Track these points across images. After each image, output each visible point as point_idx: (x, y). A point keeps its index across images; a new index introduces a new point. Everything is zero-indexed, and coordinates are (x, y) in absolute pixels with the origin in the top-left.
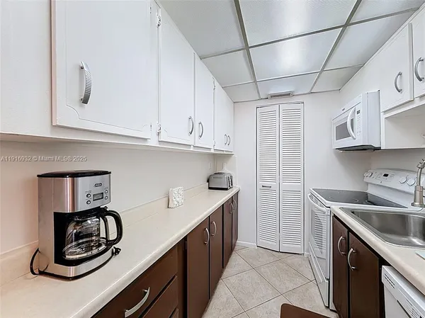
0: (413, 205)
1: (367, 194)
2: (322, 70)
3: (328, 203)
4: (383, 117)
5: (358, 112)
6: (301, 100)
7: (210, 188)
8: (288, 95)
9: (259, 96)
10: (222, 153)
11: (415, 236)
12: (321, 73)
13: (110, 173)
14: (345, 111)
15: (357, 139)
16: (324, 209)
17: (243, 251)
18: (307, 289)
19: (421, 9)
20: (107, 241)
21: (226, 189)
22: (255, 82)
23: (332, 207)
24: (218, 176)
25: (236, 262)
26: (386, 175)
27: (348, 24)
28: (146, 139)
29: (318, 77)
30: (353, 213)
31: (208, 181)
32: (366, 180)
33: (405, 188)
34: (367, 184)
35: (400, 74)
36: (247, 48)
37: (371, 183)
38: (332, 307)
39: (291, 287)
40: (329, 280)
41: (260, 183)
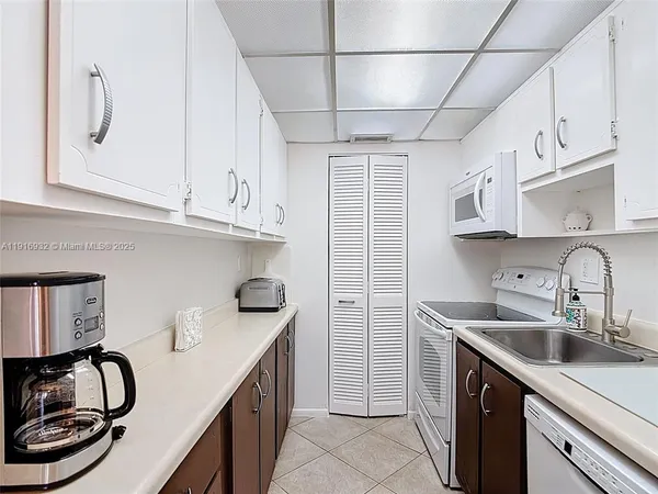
0: (554, 314)
1: (495, 305)
2: (441, 108)
3: (449, 322)
4: (520, 190)
5: (489, 181)
6: (404, 151)
7: (242, 310)
8: (384, 139)
9: (336, 136)
10: (269, 239)
11: (554, 358)
12: (438, 110)
13: (104, 277)
14: (469, 176)
15: (487, 222)
16: (444, 332)
17: (304, 427)
18: (417, 467)
19: (563, 50)
20: (107, 411)
21: (275, 310)
22: (334, 111)
23: (454, 327)
24: (257, 284)
25: (295, 446)
26: (520, 276)
27: (482, 50)
28: (168, 211)
29: (434, 116)
30: (484, 332)
31: (238, 295)
32: (495, 285)
33: (543, 294)
34: (496, 290)
35: (541, 133)
36: (331, 53)
37: (501, 290)
38: (454, 483)
39: (394, 467)
40: (449, 443)
41: (335, 297)
